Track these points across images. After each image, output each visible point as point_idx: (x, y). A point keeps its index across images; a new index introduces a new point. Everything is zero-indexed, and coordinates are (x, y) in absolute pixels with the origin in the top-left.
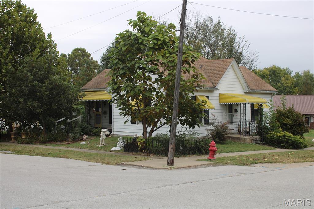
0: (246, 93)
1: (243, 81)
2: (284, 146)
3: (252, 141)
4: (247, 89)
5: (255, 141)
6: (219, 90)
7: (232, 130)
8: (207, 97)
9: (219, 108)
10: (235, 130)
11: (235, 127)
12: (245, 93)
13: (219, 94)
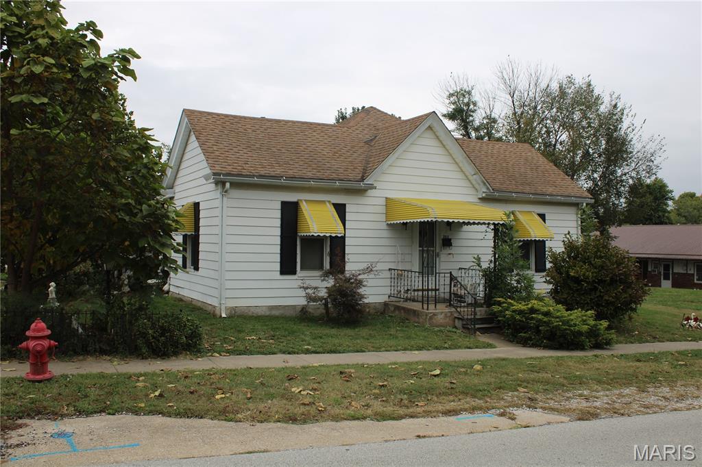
0: (483, 200)
1: (469, 169)
2: (530, 339)
3: (456, 321)
4: (485, 191)
5: (461, 322)
6: (375, 188)
7: (418, 290)
8: (336, 206)
9: (386, 234)
10: (442, 290)
11: (442, 282)
12: (480, 199)
13: (386, 198)
